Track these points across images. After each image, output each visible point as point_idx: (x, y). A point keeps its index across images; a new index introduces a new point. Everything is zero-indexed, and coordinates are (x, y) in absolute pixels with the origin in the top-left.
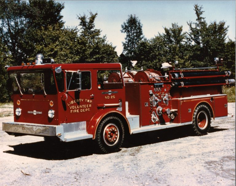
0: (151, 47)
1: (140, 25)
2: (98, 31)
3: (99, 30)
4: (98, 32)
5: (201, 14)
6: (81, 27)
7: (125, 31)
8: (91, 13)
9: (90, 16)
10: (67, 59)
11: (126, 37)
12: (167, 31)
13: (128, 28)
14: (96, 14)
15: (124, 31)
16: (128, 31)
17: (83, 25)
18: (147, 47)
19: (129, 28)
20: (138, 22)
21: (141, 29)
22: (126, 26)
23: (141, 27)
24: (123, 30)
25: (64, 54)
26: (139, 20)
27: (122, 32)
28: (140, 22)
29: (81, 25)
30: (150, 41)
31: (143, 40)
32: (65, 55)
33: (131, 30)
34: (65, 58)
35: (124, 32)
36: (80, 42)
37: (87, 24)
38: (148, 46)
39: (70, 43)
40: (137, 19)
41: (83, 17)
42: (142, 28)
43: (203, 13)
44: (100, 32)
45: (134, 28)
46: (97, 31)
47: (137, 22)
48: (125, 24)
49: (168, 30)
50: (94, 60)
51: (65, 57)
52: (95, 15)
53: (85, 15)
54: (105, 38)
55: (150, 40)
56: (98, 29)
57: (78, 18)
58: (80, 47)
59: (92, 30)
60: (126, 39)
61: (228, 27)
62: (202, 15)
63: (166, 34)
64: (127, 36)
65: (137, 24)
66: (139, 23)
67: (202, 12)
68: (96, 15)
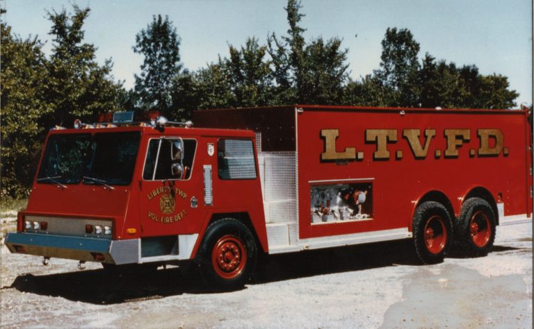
0: (202, 88)
1: (174, 39)
2: (90, 49)
3: (92, 46)
4: (89, 51)
5: (298, 21)
6: (55, 37)
7: (143, 50)
8: (76, 7)
9: (74, 14)
10: (29, 108)
11: (143, 64)
12: (234, 54)
13: (150, 45)
14: (88, 10)
15: (139, 49)
16: (149, 51)
17: (58, 33)
18: (194, 89)
19: (152, 44)
20: (171, 33)
21: (177, 49)
22: (145, 38)
23: (178, 44)
24: (137, 46)
25: (24, 97)
26: (173, 28)
27: (135, 51)
28: (177, 33)
29: (54, 32)
30: (196, 76)
31: (181, 71)
32: (25, 99)
33: (156, 50)
34: (27, 108)
35: (140, 52)
36: (56, 70)
37: (67, 30)
38: (195, 86)
39: (31, 72)
40: (170, 25)
41: (61, 16)
42: (179, 47)
43: (302, 18)
44: (93, 51)
45: (161, 44)
46: (88, 47)
47: (170, 31)
48: (143, 34)
49: (237, 53)
50: (90, 113)
51: (26, 105)
52: (86, 13)
53: (65, 12)
54: (110, 64)
55: (196, 72)
56: (91, 44)
57: (49, 17)
58: (56, 82)
59: (78, 45)
60: (142, 67)
61: (347, 51)
62: (300, 22)
63: (231, 61)
64: (146, 61)
65: (170, 37)
66: (174, 36)
67: (301, 15)
68: (88, 13)
